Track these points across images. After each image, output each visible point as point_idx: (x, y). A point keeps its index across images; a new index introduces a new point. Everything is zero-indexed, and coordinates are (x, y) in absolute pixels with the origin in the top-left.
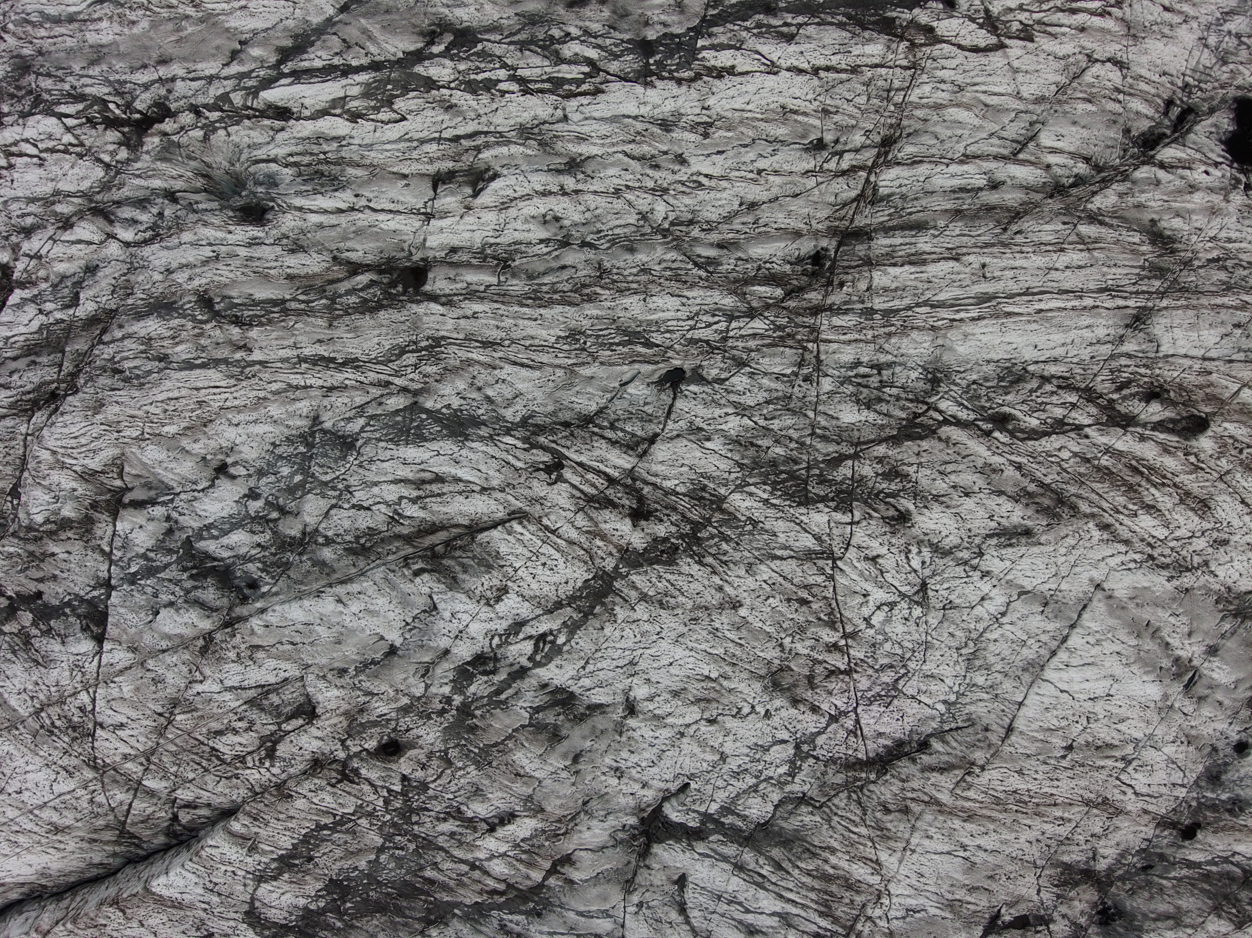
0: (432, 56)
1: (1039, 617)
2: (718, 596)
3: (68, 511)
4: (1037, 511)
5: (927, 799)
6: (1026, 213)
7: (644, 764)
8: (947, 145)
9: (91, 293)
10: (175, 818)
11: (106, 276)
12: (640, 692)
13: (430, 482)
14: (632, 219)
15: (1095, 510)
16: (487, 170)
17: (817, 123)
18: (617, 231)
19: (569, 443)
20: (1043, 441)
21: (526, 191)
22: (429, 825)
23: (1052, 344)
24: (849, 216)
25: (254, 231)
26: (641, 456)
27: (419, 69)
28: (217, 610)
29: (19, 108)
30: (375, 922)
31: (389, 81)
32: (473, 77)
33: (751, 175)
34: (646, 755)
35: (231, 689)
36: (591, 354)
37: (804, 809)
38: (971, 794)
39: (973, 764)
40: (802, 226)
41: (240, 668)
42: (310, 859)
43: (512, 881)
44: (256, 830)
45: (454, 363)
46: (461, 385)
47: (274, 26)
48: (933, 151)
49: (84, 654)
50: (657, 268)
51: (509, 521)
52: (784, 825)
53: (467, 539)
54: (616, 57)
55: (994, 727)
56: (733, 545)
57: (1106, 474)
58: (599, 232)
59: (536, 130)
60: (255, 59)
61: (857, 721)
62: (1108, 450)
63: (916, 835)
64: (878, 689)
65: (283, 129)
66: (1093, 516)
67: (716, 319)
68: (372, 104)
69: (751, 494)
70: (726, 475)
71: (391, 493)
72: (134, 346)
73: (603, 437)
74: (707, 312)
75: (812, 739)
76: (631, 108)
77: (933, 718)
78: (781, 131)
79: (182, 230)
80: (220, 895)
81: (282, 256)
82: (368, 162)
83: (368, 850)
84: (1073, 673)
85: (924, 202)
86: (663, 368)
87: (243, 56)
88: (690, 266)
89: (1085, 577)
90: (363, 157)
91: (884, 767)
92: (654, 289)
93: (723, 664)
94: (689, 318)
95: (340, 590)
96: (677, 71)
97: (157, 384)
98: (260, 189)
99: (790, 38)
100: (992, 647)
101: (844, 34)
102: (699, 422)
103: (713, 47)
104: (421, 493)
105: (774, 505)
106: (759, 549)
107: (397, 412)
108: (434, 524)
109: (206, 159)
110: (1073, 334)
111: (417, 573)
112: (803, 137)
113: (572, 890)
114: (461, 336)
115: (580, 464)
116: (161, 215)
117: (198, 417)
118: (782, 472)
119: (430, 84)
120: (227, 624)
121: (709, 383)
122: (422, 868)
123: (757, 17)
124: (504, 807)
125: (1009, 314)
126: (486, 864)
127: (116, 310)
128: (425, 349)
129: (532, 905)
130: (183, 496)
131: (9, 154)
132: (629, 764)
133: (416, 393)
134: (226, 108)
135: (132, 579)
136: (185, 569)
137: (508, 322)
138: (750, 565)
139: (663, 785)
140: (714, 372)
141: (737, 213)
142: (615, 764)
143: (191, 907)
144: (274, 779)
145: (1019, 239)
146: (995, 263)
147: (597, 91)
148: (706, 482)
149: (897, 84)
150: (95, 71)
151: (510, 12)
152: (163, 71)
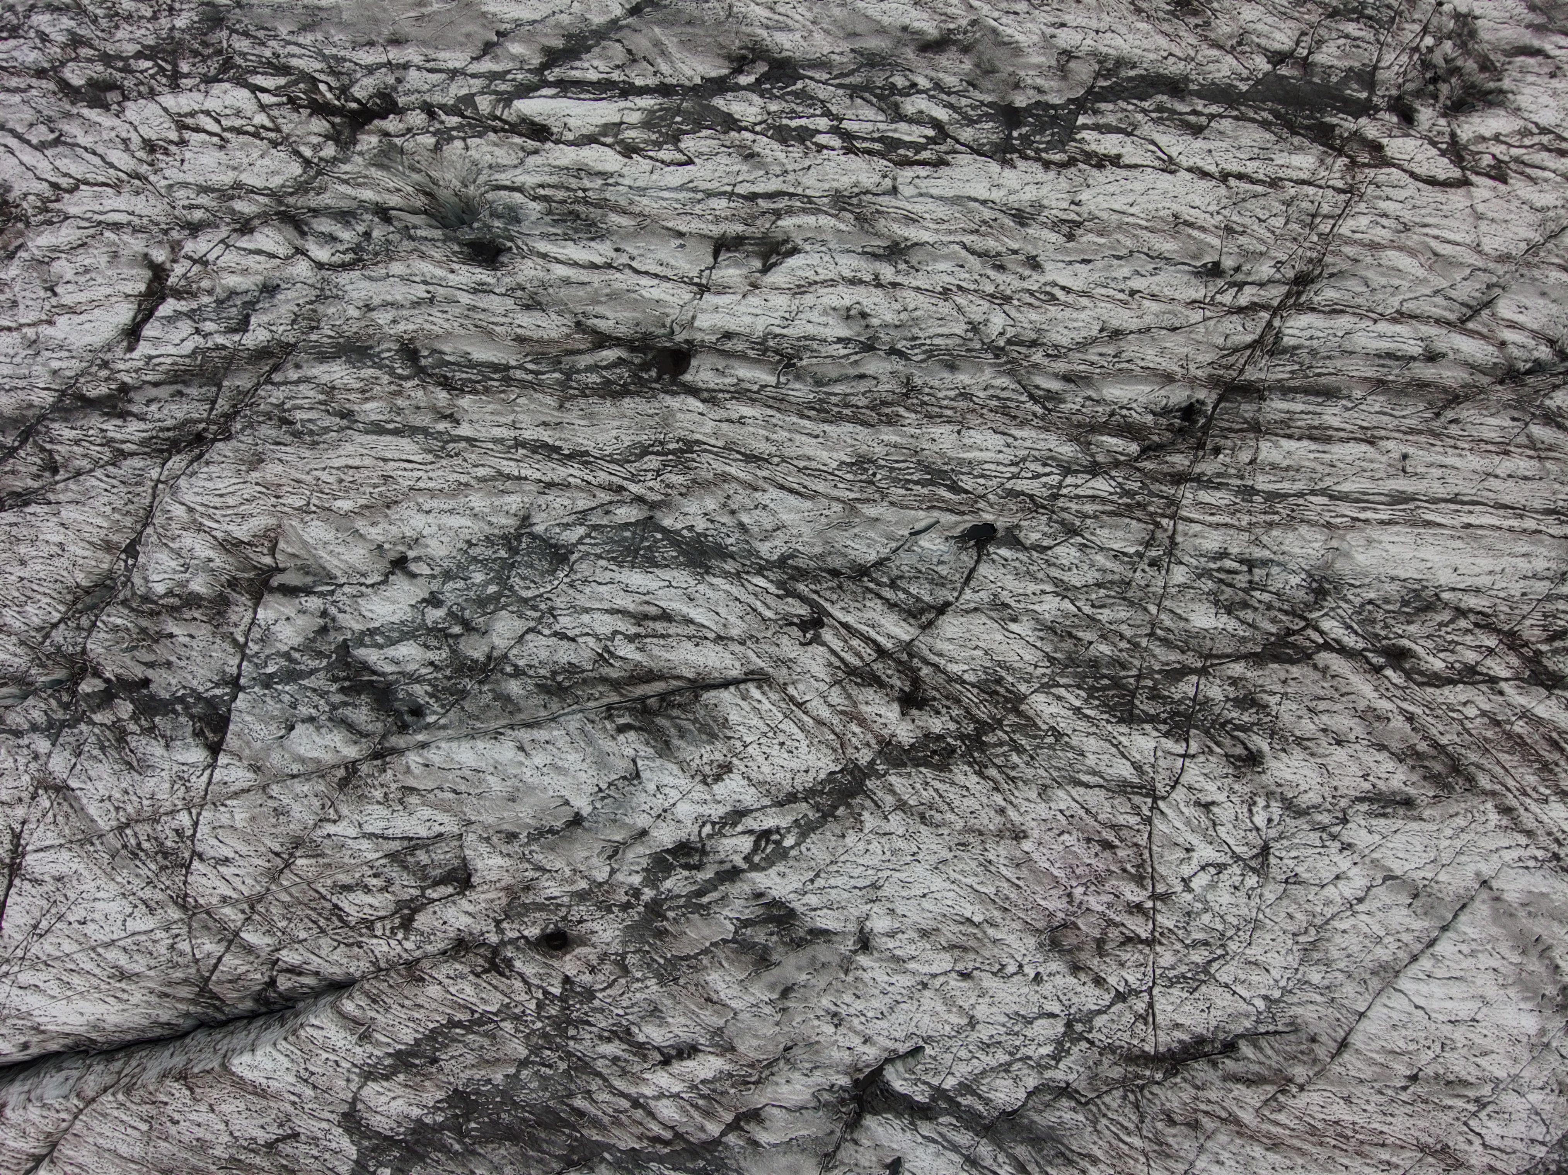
0: (737, 88)
1: (1405, 911)
2: (998, 819)
3: (198, 585)
4: (1425, 778)
5: (1224, 1115)
6: (1467, 398)
7: (870, 1014)
8: (1379, 296)
9: (265, 318)
10: (272, 983)
11: (287, 301)
12: (880, 924)
13: (655, 619)
14: (959, 329)
15: (1498, 787)
16: (786, 241)
17: (1216, 242)
18: (937, 341)
19: (834, 597)
20: (1446, 690)
21: (831, 275)
22: (588, 1043)
23: (1477, 570)
24: (1239, 365)
25: (483, 275)
26: (924, 628)
27: (719, 102)
28: (367, 736)
29: (203, 69)
30: (503, 1151)
31: (678, 112)
32: (785, 121)
33: (1121, 296)
34: (875, 1003)
35: (370, 836)
36: (879, 490)
37: (1065, 1103)
38: (1282, 1118)
39: (1290, 1080)
40: (1177, 369)
41: (386, 812)
42: (434, 1061)
43: (682, 1130)
44: (373, 1014)
45: (706, 475)
46: (711, 504)
47: (543, 20)
48: (1360, 301)
49: (192, 765)
50: (981, 394)
51: (744, 681)
52: (1036, 1118)
53: (688, 696)
54: (971, 122)
55: (1324, 1038)
56: (1026, 758)
57: (1518, 744)
58: (915, 338)
59: (855, 201)
60: (514, 58)
61: (1151, 1005)
62: (1525, 715)
63: (1204, 1157)
64: (1183, 969)
65: (536, 152)
66: (1493, 794)
67: (1048, 469)
68: (654, 137)
69: (1059, 698)
70: (1030, 669)
71: (604, 624)
72: (311, 394)
73: (880, 597)
74: (1036, 459)
75: (1089, 1018)
76: (980, 190)
77: (1247, 1016)
78: (1168, 246)
79: (391, 259)
80: (315, 1087)
81: (513, 311)
82: (637, 210)
83: (508, 1061)
84: (1436, 988)
85: (1339, 363)
86: (969, 521)
87: (499, 51)
88: (1024, 398)
89: (1470, 869)
90: (632, 203)
91: (1174, 1067)
92: (974, 420)
93: (991, 907)
94: (1013, 464)
95: (524, 735)
96: (1046, 150)
97: (335, 445)
98: (497, 223)
99: (1197, 131)
100: (1338, 939)
101: (1268, 136)
102: (1005, 597)
103: (1097, 128)
104: (641, 630)
105: (1087, 717)
106: (1059, 769)
107: (626, 526)
108: (651, 671)
109: (432, 173)
110: (1505, 561)
111: (621, 729)
112: (1195, 257)
113: (755, 1153)
114: (720, 444)
115: (846, 626)
116: (367, 235)
117: (381, 494)
118: (1104, 676)
119: (730, 123)
120: (377, 755)
121: (1026, 549)
122: (571, 1095)
123: (1159, 97)
124: (685, 1037)
125: (1428, 524)
126: (652, 1103)
127: (294, 345)
128: (671, 452)
129: (701, 1163)
130: (347, 589)
131: (182, 127)
132: (852, 1011)
133: (654, 506)
134: (468, 113)
135: (267, 682)
136: (335, 679)
137: (782, 435)
138: (1045, 787)
139: (890, 1044)
140: (1034, 537)
141: (1094, 340)
142: (833, 1008)
143: (277, 1097)
144: (405, 955)
145: (1454, 430)
146: (1420, 457)
147: (940, 163)
148: (1003, 673)
149: (1325, 209)
150: (307, 39)
151: (845, 46)
152: (394, 54)
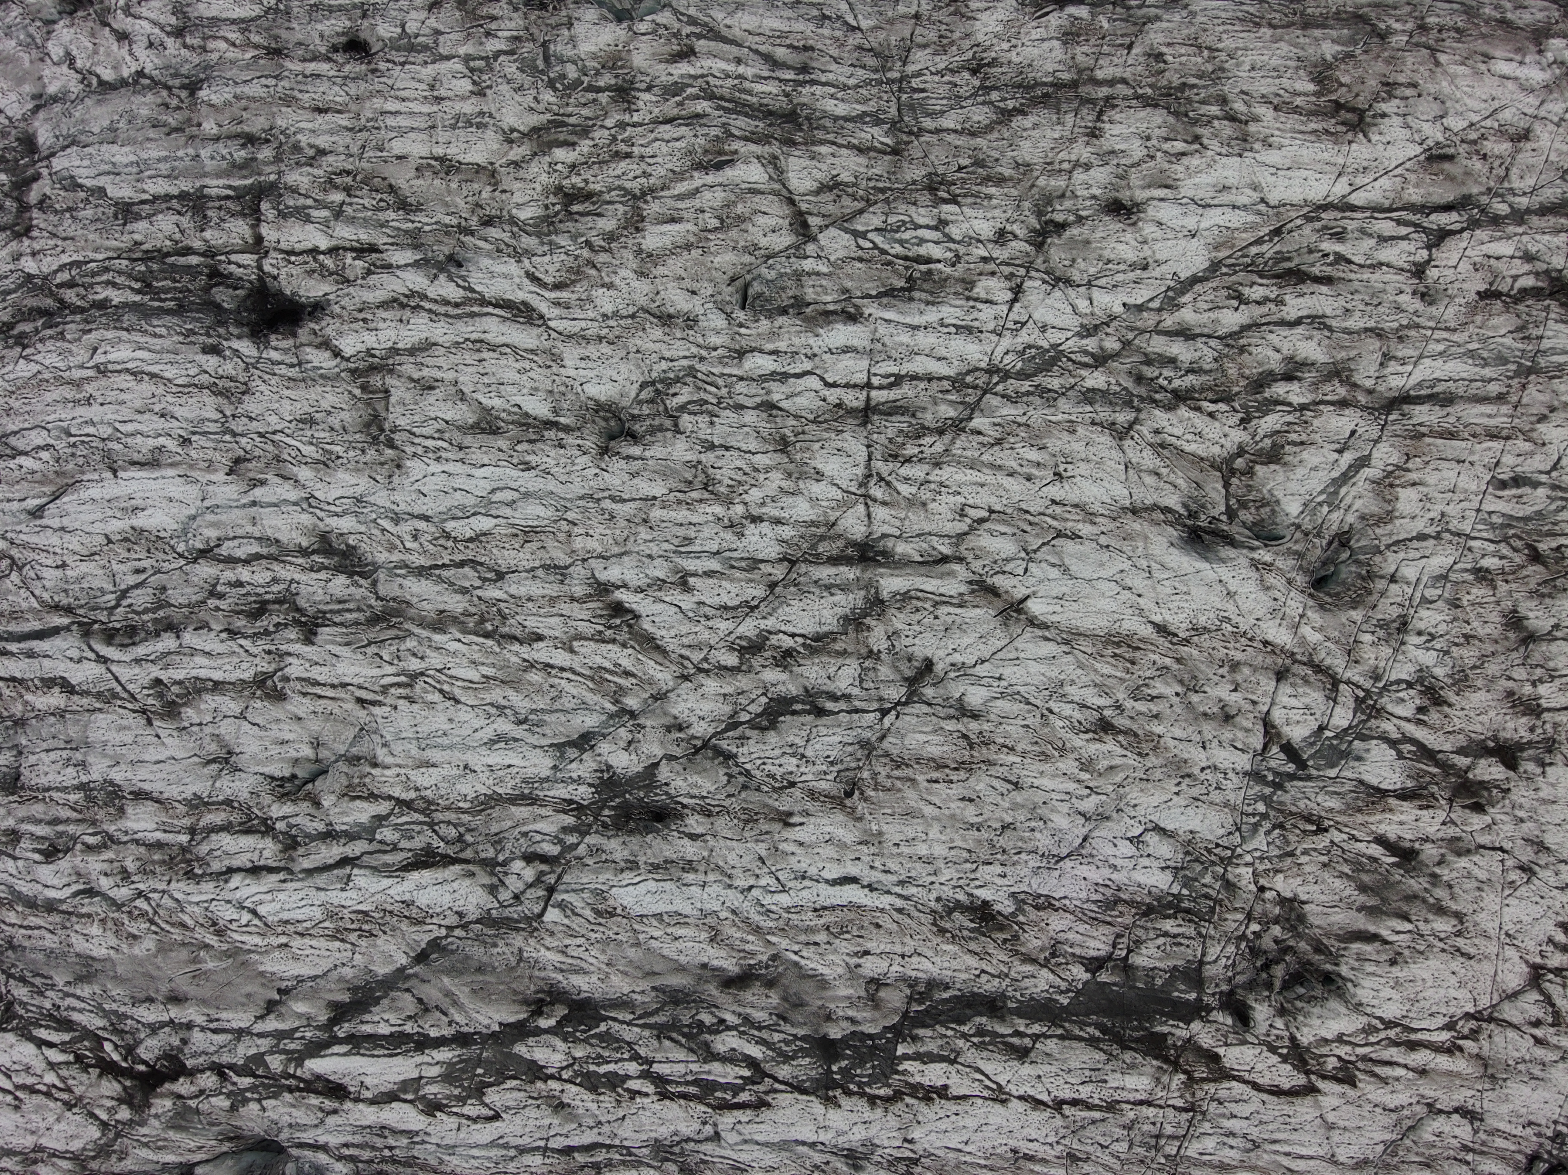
0: (539, 1032)
27: (520, 1049)
31: (479, 1062)
32: (593, 1067)
47: (325, 974)
54: (787, 1058)
59: (677, 1150)
60: (299, 1015)
65: (335, 1111)
68: (456, 1092)
76: (807, 1132)
87: (283, 1009)
90: (441, 1161)
96: (869, 1084)
99: (1022, 1054)
101: (1097, 1054)
103: (919, 1057)
109: (234, 1123)
119: (535, 1071)
123: (978, 1020)
134: (260, 1072)
147: (760, 1105)
149: (1168, 1129)
150: (85, 991)
151: (645, 985)
152: (175, 1013)
